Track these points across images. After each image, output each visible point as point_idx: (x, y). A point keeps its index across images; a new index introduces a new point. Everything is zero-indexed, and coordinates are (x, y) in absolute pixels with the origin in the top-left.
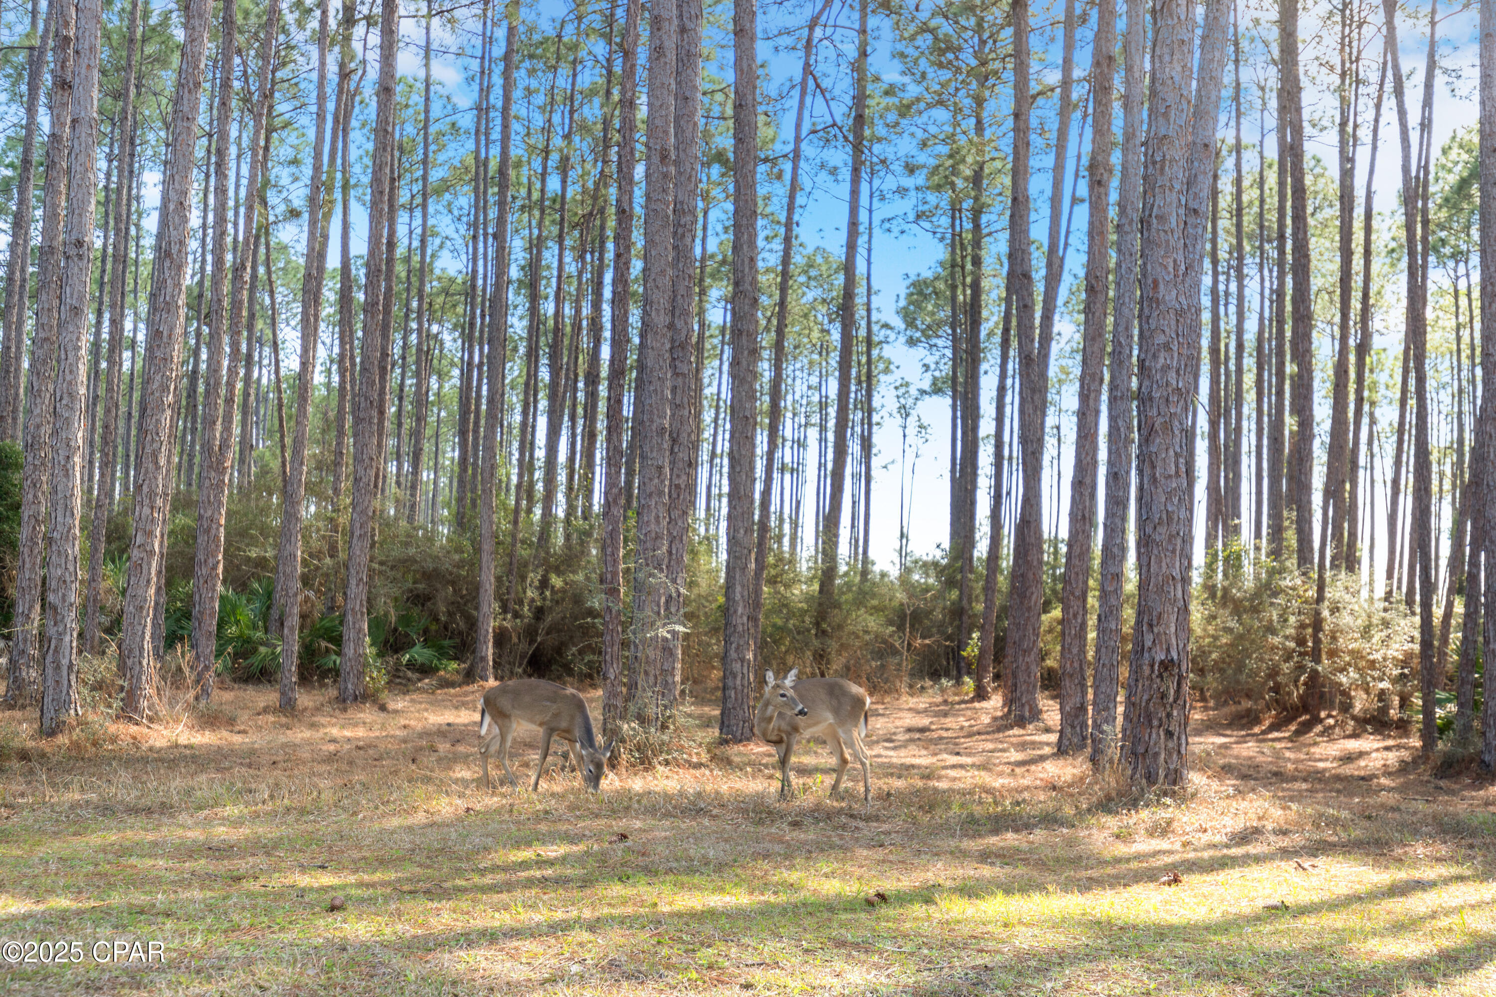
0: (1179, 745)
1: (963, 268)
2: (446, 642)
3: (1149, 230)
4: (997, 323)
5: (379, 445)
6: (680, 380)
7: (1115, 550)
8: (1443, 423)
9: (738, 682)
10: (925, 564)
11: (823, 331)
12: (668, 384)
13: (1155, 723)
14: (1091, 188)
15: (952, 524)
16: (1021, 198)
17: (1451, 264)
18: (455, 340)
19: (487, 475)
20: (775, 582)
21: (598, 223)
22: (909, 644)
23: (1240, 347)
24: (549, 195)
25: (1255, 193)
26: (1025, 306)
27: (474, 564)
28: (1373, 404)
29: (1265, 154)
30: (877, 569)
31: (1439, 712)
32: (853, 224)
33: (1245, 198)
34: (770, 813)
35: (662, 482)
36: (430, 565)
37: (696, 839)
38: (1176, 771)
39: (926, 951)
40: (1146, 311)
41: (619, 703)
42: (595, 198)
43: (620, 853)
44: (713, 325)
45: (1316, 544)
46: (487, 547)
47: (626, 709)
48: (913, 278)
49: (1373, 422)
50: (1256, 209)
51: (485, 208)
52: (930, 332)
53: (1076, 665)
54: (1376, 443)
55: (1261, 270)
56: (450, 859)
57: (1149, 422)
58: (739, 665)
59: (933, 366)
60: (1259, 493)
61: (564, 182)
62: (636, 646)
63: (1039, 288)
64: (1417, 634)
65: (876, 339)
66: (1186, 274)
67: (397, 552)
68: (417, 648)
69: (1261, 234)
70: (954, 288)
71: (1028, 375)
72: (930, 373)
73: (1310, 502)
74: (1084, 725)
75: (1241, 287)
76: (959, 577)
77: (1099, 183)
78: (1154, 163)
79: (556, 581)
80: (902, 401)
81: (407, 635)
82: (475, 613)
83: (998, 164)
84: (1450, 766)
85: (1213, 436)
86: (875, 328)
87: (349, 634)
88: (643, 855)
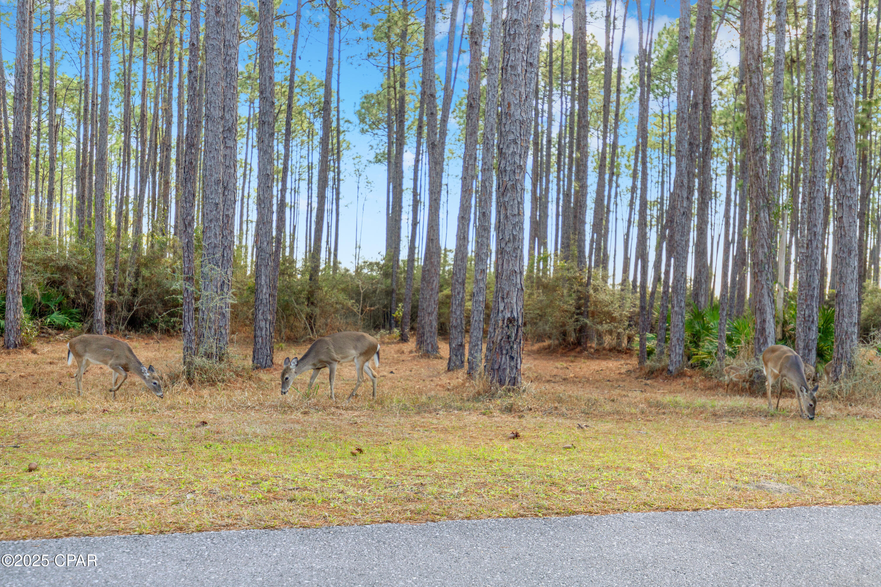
0: (517, 364)
1: (395, 89)
2: (74, 311)
3: (506, 74)
4: (413, 123)
5: (27, 186)
6: (228, 151)
7: (483, 256)
8: (653, 187)
9: (264, 333)
10: (371, 264)
11: (310, 123)
12: (221, 153)
13: (504, 352)
14: (471, 46)
15: (387, 241)
16: (430, 49)
17: (660, 99)
18: (72, 119)
19: (99, 206)
20: (283, 274)
21: (168, 48)
22: (362, 310)
23: (549, 141)
24: (136, 29)
25: (559, 53)
26: (432, 114)
27: (91, 263)
28: (618, 176)
29: (565, 31)
30: (342, 266)
31: (648, 344)
32: (330, 59)
33: (554, 56)
34: (290, 407)
35: (219, 213)
36: (62, 263)
37: (248, 423)
38: (515, 378)
39: (388, 478)
40: (504, 121)
41: (194, 346)
42: (167, 33)
43: (203, 433)
44: (242, 117)
45: (587, 254)
46: (100, 251)
47: (197, 349)
48: (365, 93)
49: (617, 186)
50: (559, 62)
51: (93, 35)
52: (375, 124)
53: (459, 321)
54: (619, 197)
55: (561, 97)
56: (98, 440)
57: (505, 184)
58: (264, 323)
59: (375, 147)
60: (557, 225)
61: (146, 21)
62: (203, 312)
63: (439, 103)
64: (638, 302)
65: (341, 129)
66: (526, 100)
67: (40, 254)
68: (55, 313)
69: (562, 78)
70: (389, 100)
71: (433, 154)
72: (373, 150)
73: (584, 231)
74: (463, 354)
75: (550, 107)
76: (391, 270)
77: (476, 43)
78: (510, 35)
79: (145, 272)
80: (357, 167)
81: (48, 307)
82: (93, 293)
83: (415, 27)
84: (652, 373)
85: (534, 192)
86: (342, 122)
87: (10, 306)
88: (218, 433)
